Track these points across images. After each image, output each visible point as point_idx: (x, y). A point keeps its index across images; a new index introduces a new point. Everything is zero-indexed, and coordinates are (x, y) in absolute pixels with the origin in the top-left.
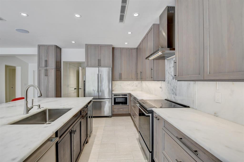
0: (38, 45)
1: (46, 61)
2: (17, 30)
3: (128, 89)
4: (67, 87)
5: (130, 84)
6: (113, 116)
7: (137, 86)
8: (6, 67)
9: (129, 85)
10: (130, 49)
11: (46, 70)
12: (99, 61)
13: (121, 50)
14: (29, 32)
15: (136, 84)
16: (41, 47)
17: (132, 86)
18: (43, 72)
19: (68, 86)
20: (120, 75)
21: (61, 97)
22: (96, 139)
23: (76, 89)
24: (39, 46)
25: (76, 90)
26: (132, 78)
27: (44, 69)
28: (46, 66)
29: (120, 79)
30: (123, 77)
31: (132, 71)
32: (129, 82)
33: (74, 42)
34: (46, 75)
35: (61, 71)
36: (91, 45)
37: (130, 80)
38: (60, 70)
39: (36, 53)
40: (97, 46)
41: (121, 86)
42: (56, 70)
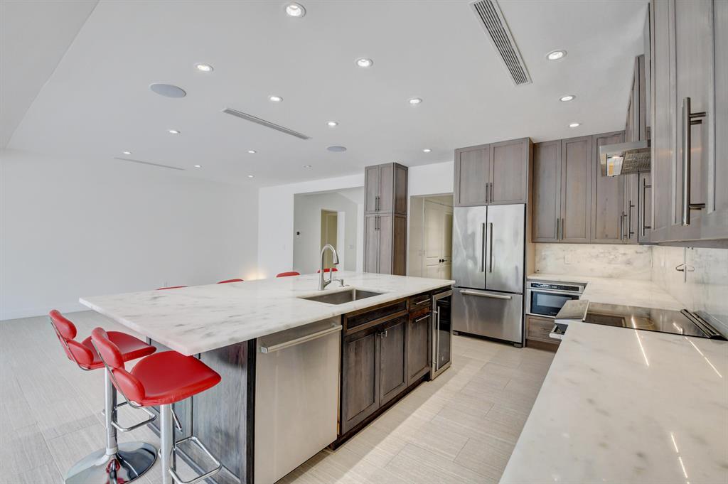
0: (366, 168)
1: (378, 199)
2: (330, 149)
3: (592, 270)
4: (420, 255)
5: (602, 255)
6: (526, 346)
7: (629, 263)
8: (324, 213)
9: (597, 256)
10: (597, 140)
11: (378, 218)
12: (490, 188)
13: (564, 145)
14: (345, 149)
15: (625, 254)
16: (370, 171)
17: (610, 263)
18: (372, 221)
19: (422, 253)
20: (560, 224)
21: (405, 275)
22: (451, 381)
23: (443, 261)
24: (368, 170)
25: (443, 265)
26: (607, 236)
27: (374, 215)
28: (378, 209)
29: (560, 236)
30: (570, 229)
31: (605, 209)
32: (598, 249)
33: (429, 151)
34: (378, 228)
35: (406, 219)
36: (470, 150)
37: (597, 241)
38: (404, 216)
39: (362, 184)
40: (485, 149)
41: (564, 258)
42: (396, 217)
